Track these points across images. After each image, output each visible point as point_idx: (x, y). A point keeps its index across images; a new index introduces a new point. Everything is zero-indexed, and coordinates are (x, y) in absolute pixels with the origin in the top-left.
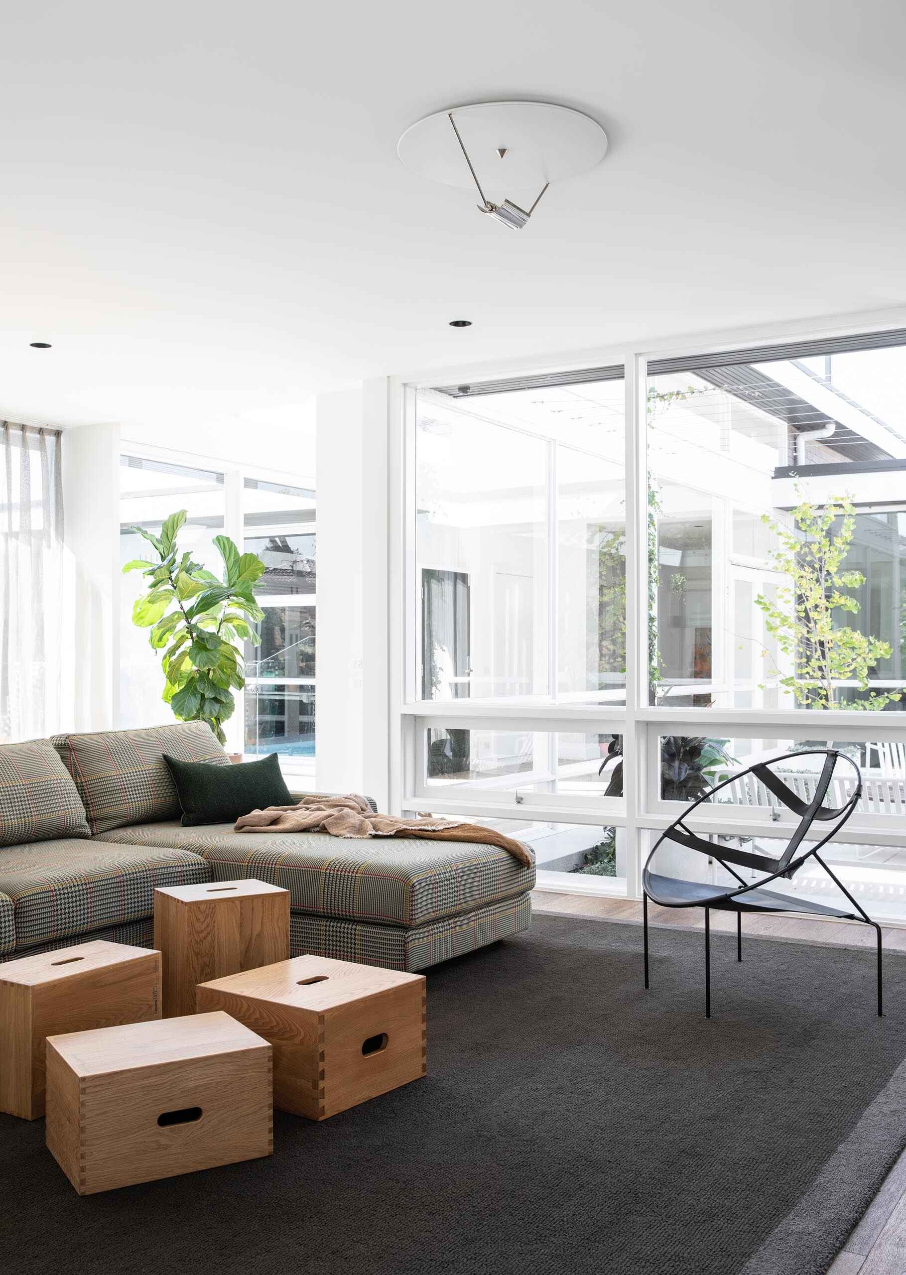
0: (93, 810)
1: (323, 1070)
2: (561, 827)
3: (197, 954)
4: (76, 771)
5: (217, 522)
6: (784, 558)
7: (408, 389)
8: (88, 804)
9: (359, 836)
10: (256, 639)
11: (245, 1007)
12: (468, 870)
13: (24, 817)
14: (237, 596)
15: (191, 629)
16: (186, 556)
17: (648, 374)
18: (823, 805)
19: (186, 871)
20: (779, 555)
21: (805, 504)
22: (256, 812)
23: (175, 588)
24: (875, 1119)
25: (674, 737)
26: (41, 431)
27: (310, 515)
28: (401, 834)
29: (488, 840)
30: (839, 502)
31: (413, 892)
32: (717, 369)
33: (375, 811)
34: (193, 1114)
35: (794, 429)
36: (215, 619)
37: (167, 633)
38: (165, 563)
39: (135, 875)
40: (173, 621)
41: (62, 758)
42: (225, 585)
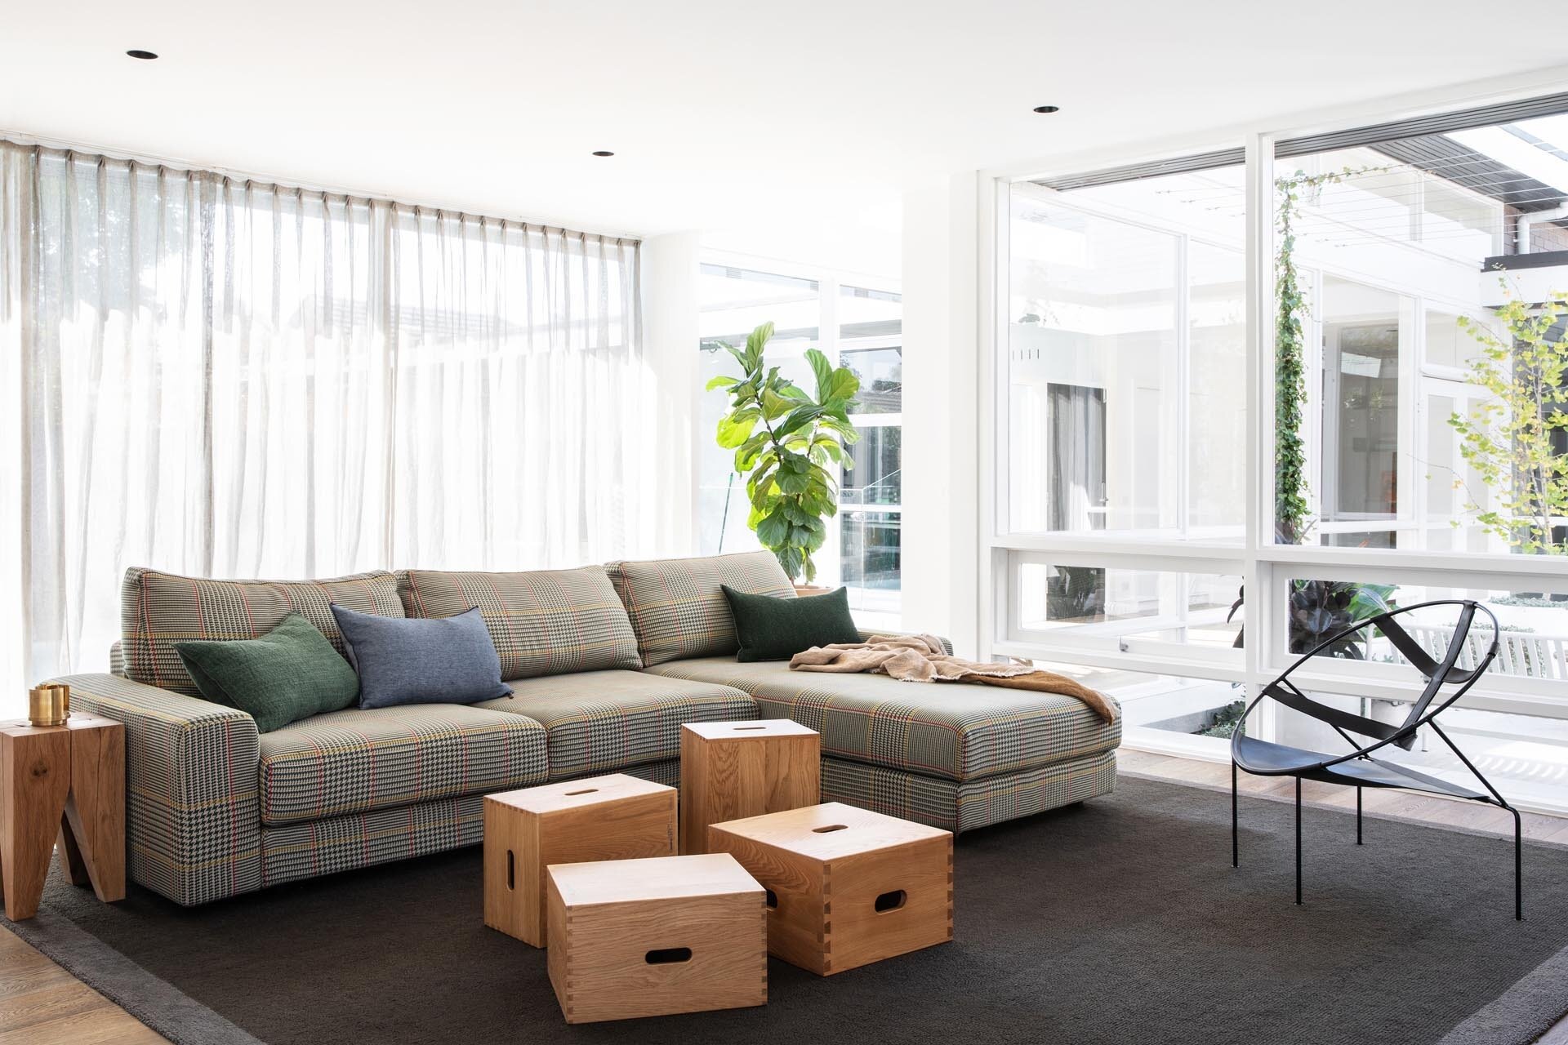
0: (646, 641)
1: (829, 923)
2: (1191, 682)
3: (719, 795)
4: (629, 600)
5: (813, 334)
6: (1485, 368)
7: (999, 183)
8: (641, 635)
9: (920, 680)
10: (849, 462)
11: (754, 851)
12: (1034, 723)
13: (572, 646)
14: (828, 415)
15: (778, 450)
16: (773, 371)
17: (1276, 157)
18: (1455, 666)
19: (731, 709)
20: (1479, 365)
21: (1514, 302)
22: (814, 650)
23: (761, 406)
24: (1468, 1033)
25: (1316, 581)
26: (619, 241)
27: (895, 327)
28: (967, 680)
29: (1063, 690)
30: (1562, 300)
31: (965, 742)
32: (1400, 141)
33: (951, 653)
34: (682, 954)
35: (1514, 209)
36: (805, 439)
37: (754, 455)
38: (749, 379)
39: (675, 710)
40: (759, 442)
41: (615, 585)
42: (817, 403)
